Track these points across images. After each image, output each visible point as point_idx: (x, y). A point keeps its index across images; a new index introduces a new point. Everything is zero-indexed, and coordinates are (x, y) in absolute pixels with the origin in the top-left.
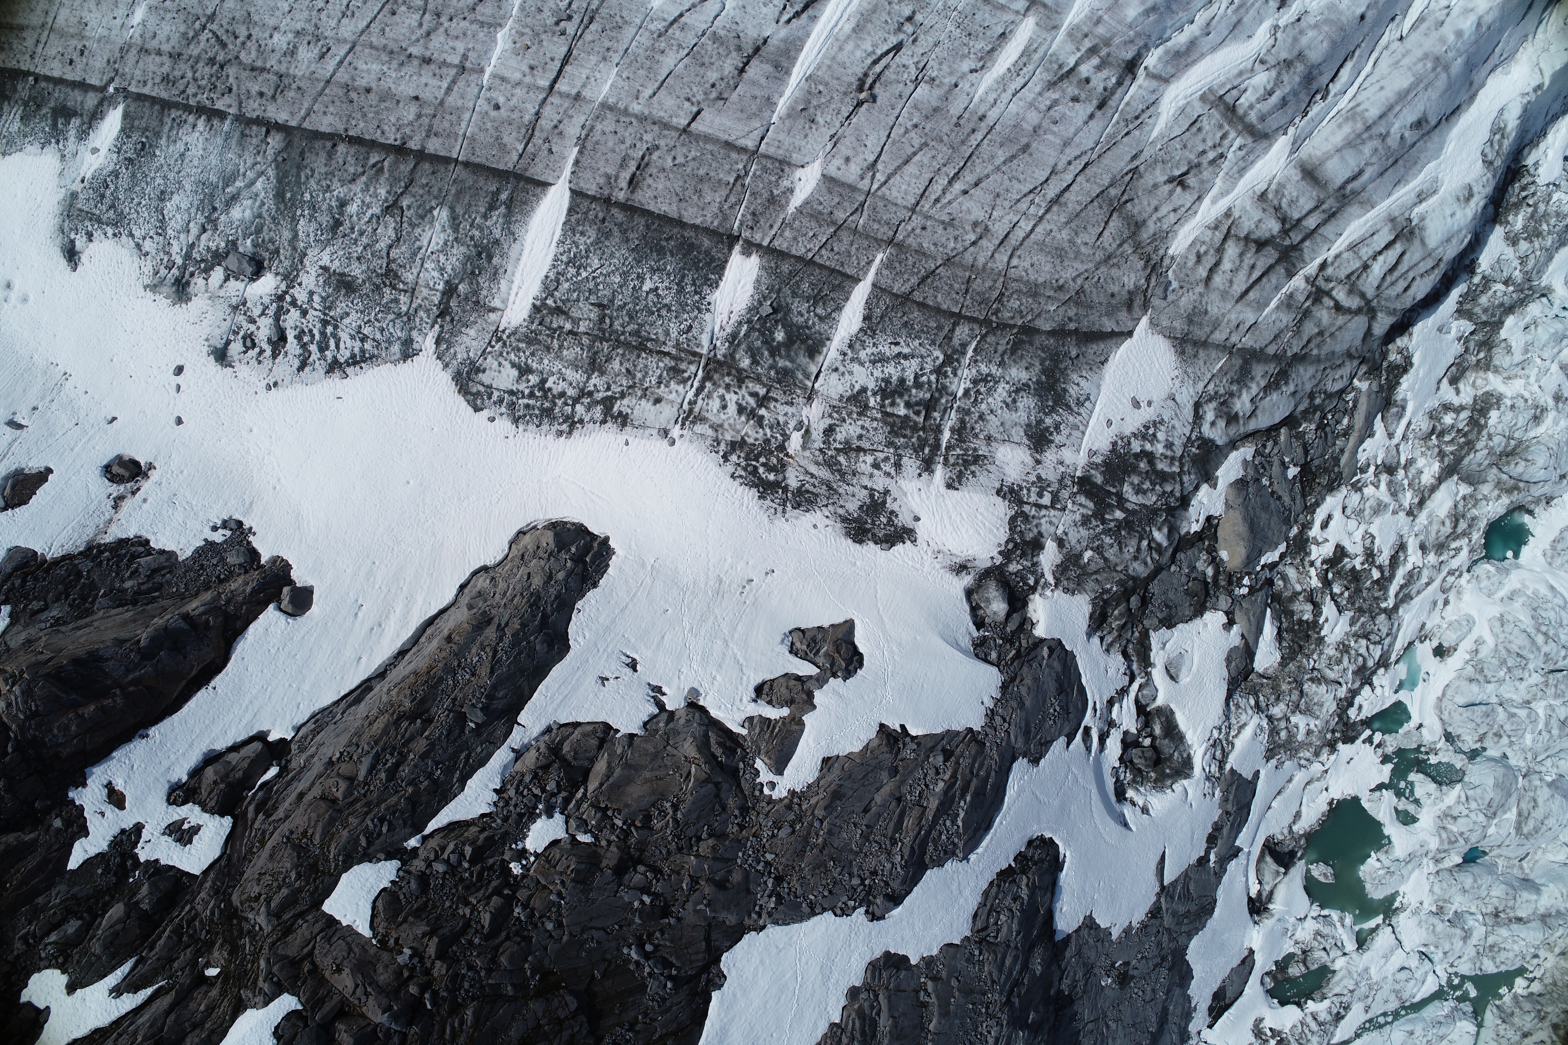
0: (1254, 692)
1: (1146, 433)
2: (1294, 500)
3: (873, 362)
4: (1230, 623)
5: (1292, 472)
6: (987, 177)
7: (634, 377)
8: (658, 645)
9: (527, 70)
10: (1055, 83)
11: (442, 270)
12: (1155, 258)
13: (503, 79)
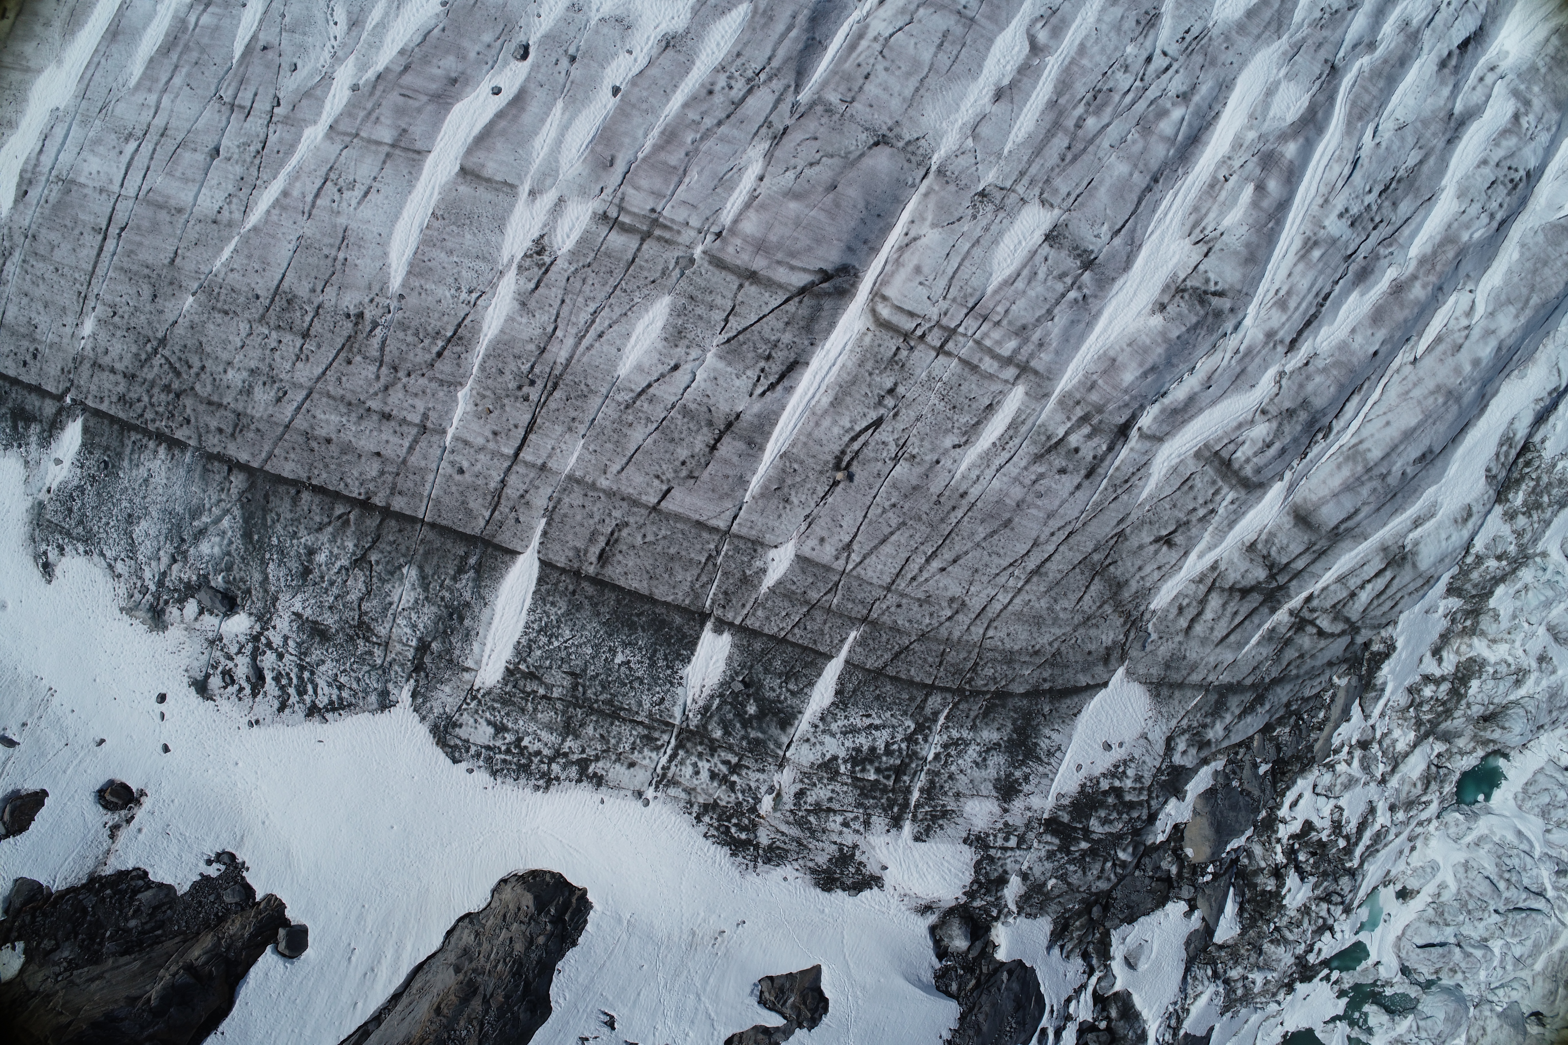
0: (1213, 962)
1: (1116, 772)
2: (1263, 791)
3: (845, 734)
4: (1192, 908)
5: (1263, 769)
6: (966, 553)
7: (608, 742)
8: (635, 1002)
9: (491, 436)
10: (1042, 456)
11: (414, 627)
12: (1135, 614)
13: (466, 443)
